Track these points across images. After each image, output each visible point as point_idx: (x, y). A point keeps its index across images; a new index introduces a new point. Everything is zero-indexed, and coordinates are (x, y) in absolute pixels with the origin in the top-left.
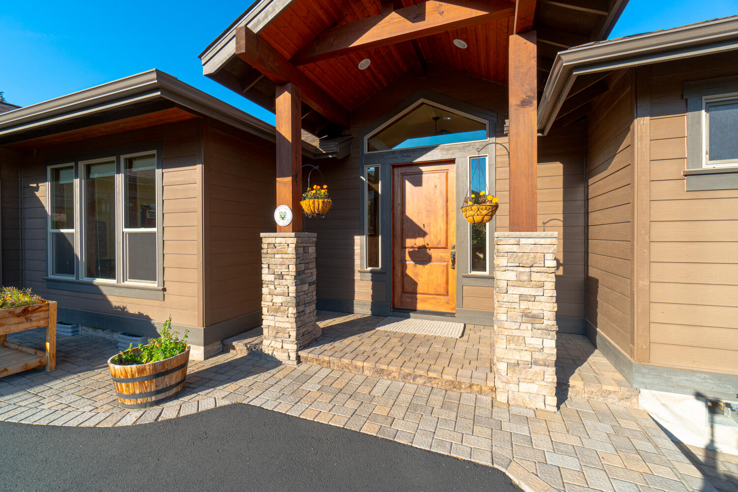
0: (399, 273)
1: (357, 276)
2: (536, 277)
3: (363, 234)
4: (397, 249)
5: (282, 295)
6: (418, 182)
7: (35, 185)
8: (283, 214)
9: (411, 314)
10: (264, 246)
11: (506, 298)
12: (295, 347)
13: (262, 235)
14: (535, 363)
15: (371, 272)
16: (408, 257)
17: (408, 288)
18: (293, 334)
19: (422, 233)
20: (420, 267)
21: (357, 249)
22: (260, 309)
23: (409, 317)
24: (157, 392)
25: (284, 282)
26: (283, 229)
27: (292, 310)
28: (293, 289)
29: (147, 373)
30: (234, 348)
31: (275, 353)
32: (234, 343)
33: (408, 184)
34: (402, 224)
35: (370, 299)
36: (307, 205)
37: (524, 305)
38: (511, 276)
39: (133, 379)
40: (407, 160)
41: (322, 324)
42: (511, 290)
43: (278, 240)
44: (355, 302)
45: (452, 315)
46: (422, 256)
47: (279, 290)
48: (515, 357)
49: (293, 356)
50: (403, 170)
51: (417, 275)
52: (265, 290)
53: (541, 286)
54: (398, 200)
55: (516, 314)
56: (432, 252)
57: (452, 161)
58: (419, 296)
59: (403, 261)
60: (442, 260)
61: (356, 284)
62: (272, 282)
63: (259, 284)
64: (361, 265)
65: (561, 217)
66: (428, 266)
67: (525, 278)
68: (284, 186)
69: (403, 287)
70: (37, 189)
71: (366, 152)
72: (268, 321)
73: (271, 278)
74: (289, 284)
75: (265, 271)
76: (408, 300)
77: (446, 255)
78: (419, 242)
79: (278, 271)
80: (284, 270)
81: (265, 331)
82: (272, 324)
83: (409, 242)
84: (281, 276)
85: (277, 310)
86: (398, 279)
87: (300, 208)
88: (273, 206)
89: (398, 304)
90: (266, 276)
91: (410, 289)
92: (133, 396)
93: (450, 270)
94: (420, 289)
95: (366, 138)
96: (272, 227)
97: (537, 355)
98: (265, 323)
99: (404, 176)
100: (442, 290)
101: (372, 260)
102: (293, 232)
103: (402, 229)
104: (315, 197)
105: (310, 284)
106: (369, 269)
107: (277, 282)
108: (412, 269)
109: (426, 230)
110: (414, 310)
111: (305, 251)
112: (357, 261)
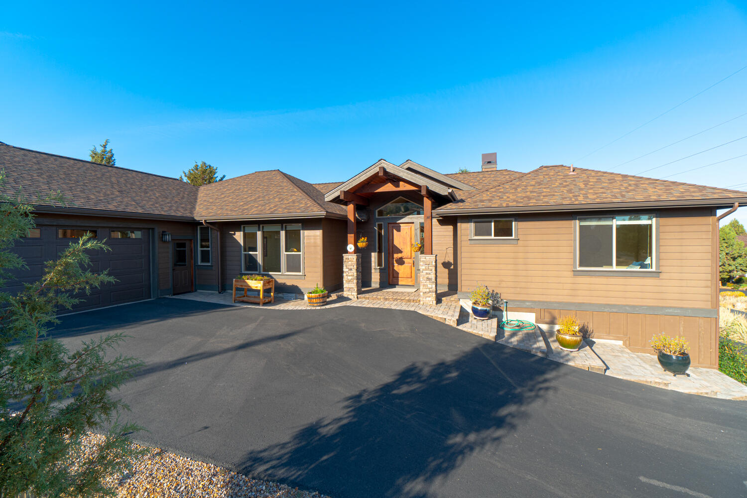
0: (391, 269)
1: (373, 271)
2: (430, 268)
3: (376, 252)
4: (391, 259)
5: (352, 276)
6: (399, 230)
7: (233, 233)
8: (351, 248)
9: (397, 286)
10: (344, 259)
11: (422, 274)
12: (356, 294)
13: (343, 255)
14: (430, 292)
15: (379, 269)
16: (395, 262)
17: (395, 275)
18: (356, 289)
19: (401, 252)
20: (400, 266)
21: (373, 259)
22: (343, 281)
23: (395, 287)
24: (323, 302)
25: (352, 271)
26: (350, 253)
27: (355, 281)
28: (355, 274)
29: (321, 296)
30: (331, 297)
31: (349, 296)
32: (332, 295)
33: (395, 231)
34: (393, 248)
35: (379, 281)
36: (360, 245)
37: (427, 276)
38: (424, 267)
39: (317, 298)
40: (394, 222)
41: (363, 289)
42: (424, 272)
43: (350, 257)
44: (372, 282)
45: (413, 286)
46: (401, 262)
47: (350, 274)
48: (425, 290)
49: (356, 297)
50: (393, 225)
51: (399, 269)
52: (344, 274)
53: (431, 270)
54: (391, 238)
55: (425, 279)
56: (405, 260)
57: (413, 223)
58: (399, 279)
59: (393, 264)
60: (409, 263)
61: (372, 274)
62: (347, 272)
63: (342, 272)
64: (375, 266)
65: (452, 247)
66: (403, 266)
67: (427, 268)
68: (351, 237)
69: (393, 275)
70: (234, 234)
71: (377, 217)
72: (346, 285)
73: (347, 270)
74: (354, 272)
75: (344, 268)
76: (395, 281)
77: (411, 261)
78: (400, 255)
79: (350, 267)
80: (352, 267)
81: (345, 289)
82: (347, 286)
83: (396, 256)
84: (351, 269)
85: (349, 281)
86: (391, 272)
87: (357, 245)
88: (347, 245)
89: (391, 283)
90: (345, 269)
91: (396, 276)
92: (317, 303)
93: (413, 268)
94: (400, 276)
95: (377, 211)
96: (347, 252)
97: (430, 290)
98: (344, 286)
99: (393, 227)
100: (409, 276)
101: (380, 264)
102: (354, 254)
103: (393, 250)
104: (362, 242)
105: (360, 272)
106: (378, 267)
107: (349, 271)
108: (397, 267)
109: (402, 250)
110: (398, 285)
111: (359, 261)
112: (373, 264)
